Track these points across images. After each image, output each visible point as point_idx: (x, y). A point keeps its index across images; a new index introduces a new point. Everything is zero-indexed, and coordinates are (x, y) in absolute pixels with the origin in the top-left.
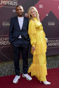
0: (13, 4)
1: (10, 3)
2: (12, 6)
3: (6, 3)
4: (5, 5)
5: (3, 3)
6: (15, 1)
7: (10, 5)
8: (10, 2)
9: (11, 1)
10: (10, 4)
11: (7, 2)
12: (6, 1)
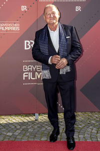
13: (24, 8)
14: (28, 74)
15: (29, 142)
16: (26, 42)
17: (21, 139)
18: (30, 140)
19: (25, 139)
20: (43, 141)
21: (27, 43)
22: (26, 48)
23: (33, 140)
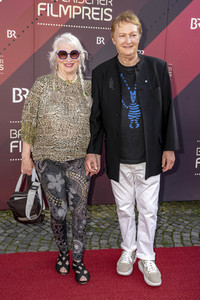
0: (99, 16)
1: (88, 14)
2: (93, 23)
3: (74, 13)
4: (71, 21)
7: (87, 21)
8: (86, 11)
9: (91, 6)
10: (86, 17)
11: (77, 10)
12: (74, 7)
13: (11, 34)
14: (18, 144)
15: (18, 254)
16: (14, 89)
17: (5, 250)
18: (20, 251)
19: (12, 250)
20: (42, 252)
21: (17, 92)
22: (14, 101)
23: (24, 251)
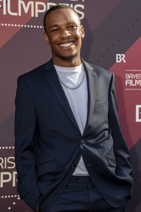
3: (37, 11)
5: (26, 11)
6: (74, 3)
12: (37, 3)
